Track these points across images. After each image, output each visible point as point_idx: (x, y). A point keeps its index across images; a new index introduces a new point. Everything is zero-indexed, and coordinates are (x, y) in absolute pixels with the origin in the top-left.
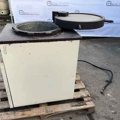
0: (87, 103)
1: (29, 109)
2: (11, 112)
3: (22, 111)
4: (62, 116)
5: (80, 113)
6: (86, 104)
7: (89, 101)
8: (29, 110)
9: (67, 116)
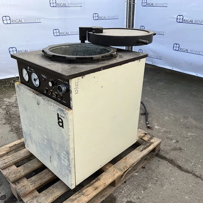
0: (152, 141)
1: (96, 179)
2: (76, 195)
3: (90, 186)
4: (135, 170)
5: (148, 157)
6: (152, 143)
7: (151, 138)
8: (98, 179)
9: (139, 168)
